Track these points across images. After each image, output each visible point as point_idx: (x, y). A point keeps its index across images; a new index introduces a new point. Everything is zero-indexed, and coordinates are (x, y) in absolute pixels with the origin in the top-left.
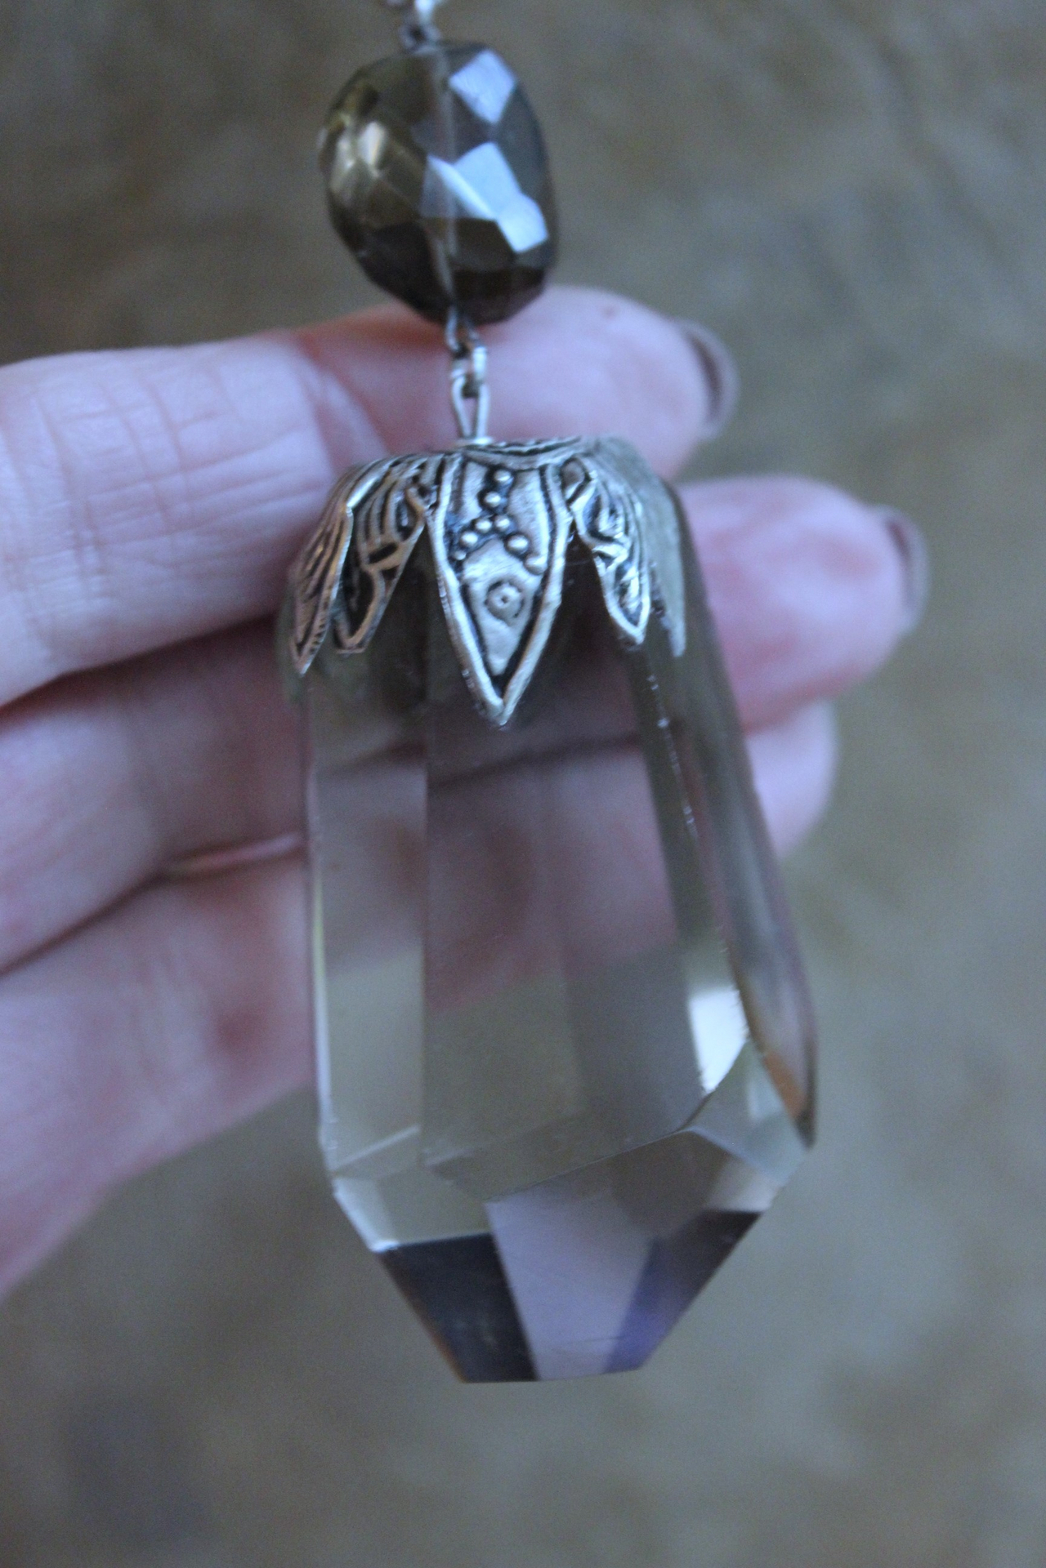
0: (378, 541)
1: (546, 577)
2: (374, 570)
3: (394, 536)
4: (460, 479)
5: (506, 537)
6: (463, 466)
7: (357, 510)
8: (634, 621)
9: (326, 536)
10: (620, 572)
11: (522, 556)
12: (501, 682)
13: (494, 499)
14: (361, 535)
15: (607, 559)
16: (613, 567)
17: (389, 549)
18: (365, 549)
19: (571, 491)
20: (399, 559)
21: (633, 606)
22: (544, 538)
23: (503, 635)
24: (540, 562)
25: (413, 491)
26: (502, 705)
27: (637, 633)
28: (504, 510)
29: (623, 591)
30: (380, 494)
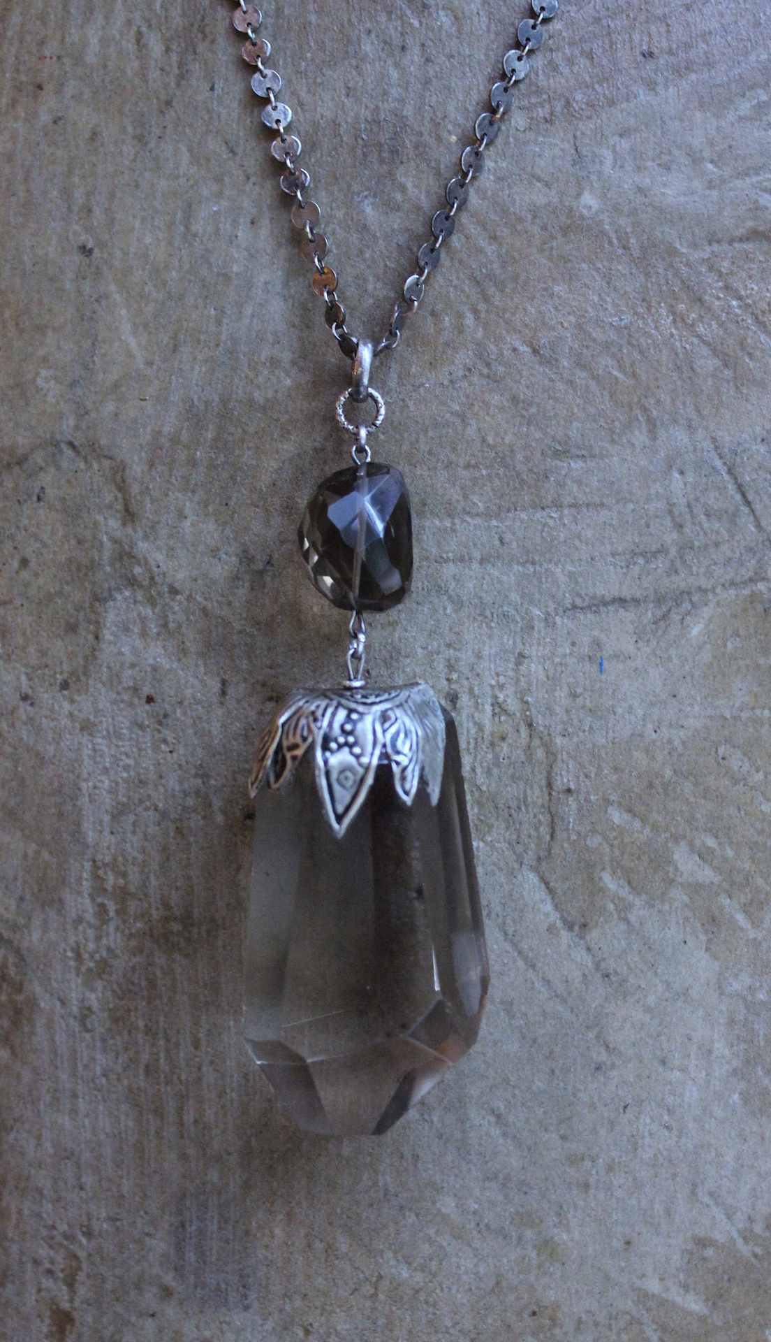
0: (292, 740)
1: (367, 768)
2: (288, 755)
3: (298, 740)
4: (334, 715)
5: (351, 746)
6: (336, 708)
7: (283, 725)
8: (407, 793)
9: (270, 732)
10: (405, 769)
11: (357, 757)
12: (339, 818)
13: (348, 727)
14: (284, 737)
15: (398, 763)
16: (400, 768)
17: (295, 746)
18: (285, 744)
19: (387, 725)
20: (299, 752)
21: (407, 786)
22: (369, 748)
23: (343, 796)
24: (365, 760)
25: (311, 719)
26: (340, 829)
27: (408, 800)
28: (351, 733)
29: (403, 779)
30: (295, 718)
